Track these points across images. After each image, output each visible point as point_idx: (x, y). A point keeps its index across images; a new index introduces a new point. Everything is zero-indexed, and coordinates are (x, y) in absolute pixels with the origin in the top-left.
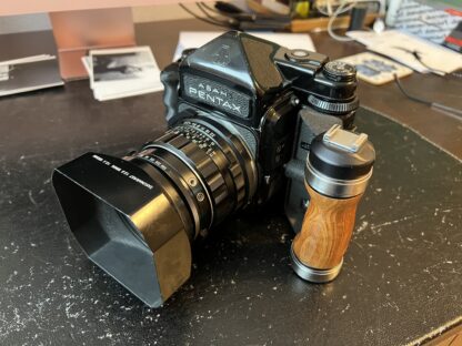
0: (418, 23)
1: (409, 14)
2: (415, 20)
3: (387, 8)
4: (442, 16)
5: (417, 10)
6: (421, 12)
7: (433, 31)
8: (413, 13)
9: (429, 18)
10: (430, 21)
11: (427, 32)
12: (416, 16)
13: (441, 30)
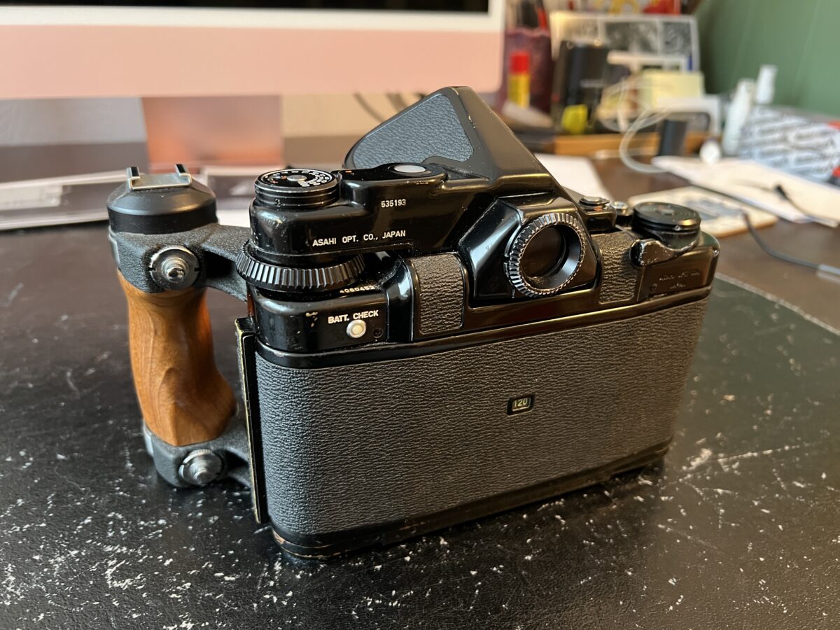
0: (781, 147)
1: (763, 132)
2: (774, 142)
3: (723, 125)
4: (824, 134)
5: (778, 125)
6: (786, 129)
7: (808, 160)
8: (771, 131)
9: (800, 137)
10: (803, 143)
11: (799, 161)
12: (777, 136)
13: (824, 157)
